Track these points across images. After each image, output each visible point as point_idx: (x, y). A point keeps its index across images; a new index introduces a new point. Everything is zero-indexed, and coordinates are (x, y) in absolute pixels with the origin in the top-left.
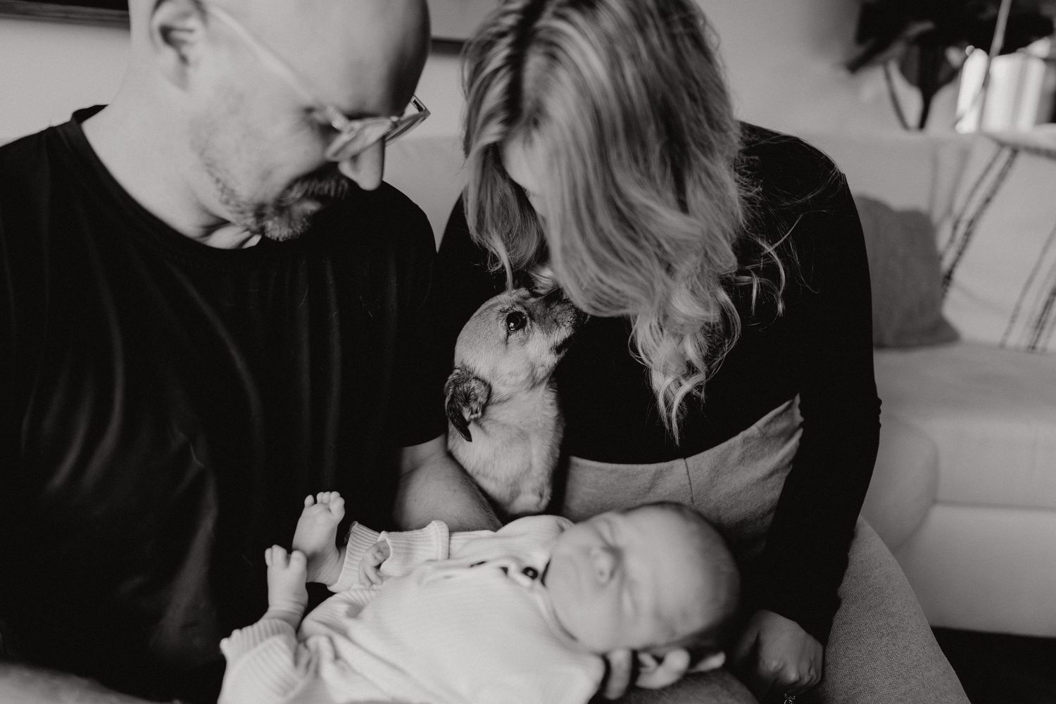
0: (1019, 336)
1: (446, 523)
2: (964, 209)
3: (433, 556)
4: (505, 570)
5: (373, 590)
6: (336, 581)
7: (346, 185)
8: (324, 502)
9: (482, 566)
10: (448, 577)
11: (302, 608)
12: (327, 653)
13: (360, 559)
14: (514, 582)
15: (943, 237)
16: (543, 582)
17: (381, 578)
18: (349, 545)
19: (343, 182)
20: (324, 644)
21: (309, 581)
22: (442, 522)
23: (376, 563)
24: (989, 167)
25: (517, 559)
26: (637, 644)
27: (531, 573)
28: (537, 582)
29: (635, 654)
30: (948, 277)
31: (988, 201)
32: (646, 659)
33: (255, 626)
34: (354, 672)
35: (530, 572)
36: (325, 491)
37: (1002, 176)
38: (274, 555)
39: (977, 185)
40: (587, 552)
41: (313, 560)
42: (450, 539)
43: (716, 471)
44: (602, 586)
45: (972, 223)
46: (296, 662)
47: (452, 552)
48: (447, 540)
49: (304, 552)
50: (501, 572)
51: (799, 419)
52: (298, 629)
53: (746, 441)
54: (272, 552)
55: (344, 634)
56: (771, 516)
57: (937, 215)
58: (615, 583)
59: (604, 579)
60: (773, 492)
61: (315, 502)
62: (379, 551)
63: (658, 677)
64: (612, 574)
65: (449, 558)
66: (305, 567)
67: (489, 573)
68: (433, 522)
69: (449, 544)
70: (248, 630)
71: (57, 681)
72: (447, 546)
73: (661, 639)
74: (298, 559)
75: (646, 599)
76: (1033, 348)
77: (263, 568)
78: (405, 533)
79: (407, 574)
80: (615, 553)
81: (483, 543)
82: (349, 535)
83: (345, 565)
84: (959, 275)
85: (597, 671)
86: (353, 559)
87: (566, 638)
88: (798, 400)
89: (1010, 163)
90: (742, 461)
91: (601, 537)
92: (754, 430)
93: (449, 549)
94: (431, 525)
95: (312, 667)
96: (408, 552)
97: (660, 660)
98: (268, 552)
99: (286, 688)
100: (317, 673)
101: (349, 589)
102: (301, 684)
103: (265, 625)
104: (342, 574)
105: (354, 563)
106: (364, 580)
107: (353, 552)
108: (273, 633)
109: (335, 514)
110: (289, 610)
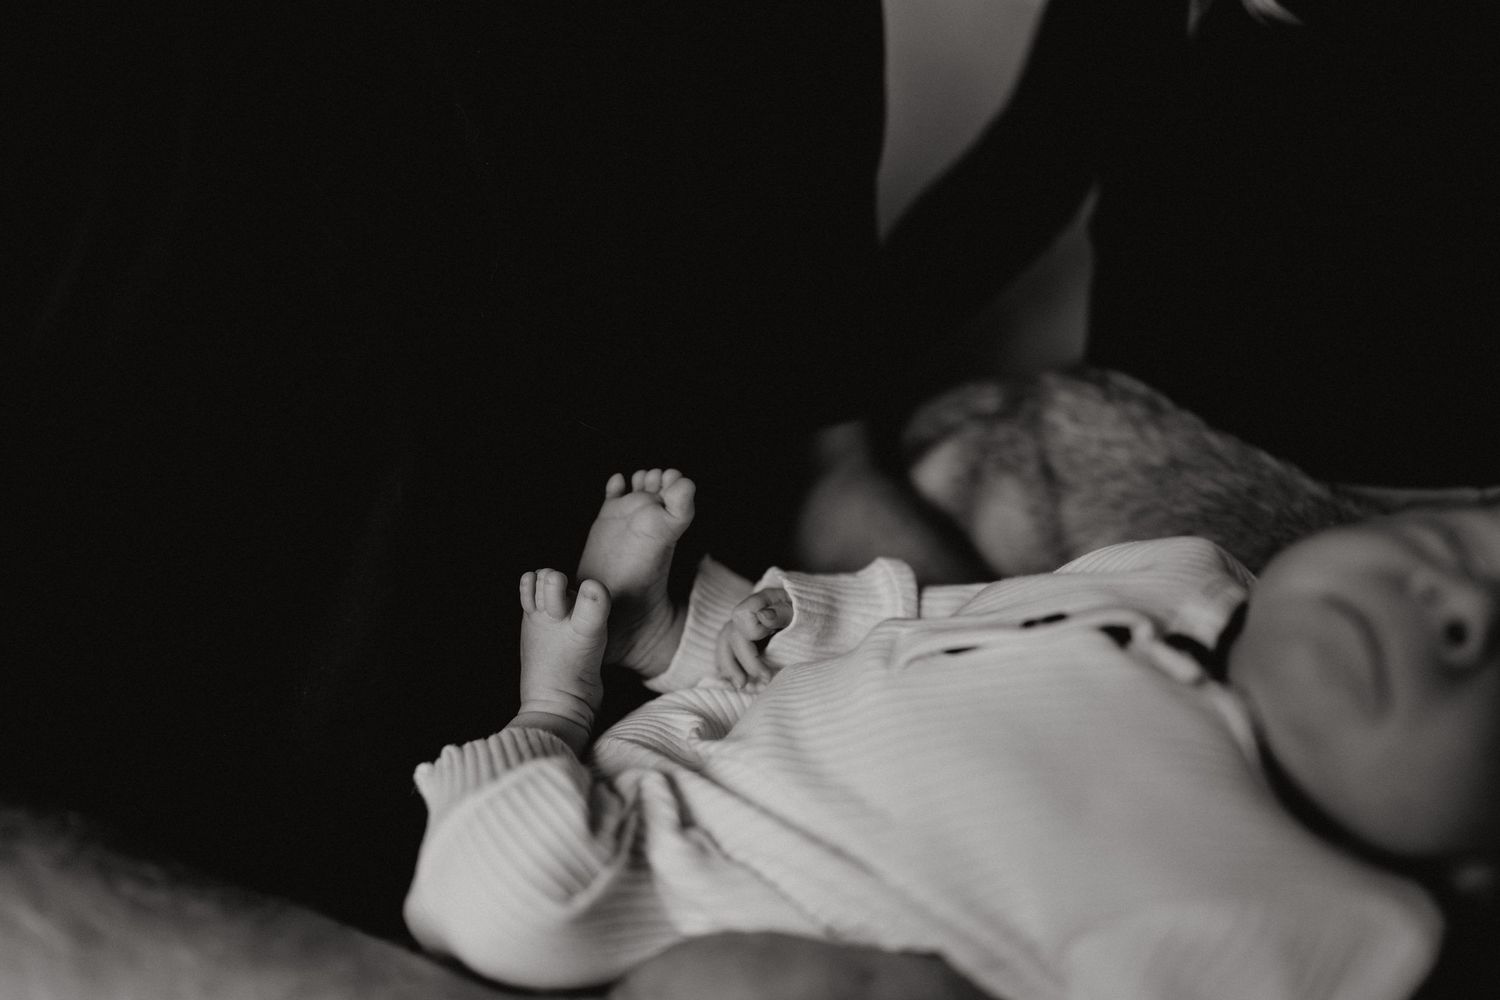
1: (909, 563)
8: (650, 487)
9: (1057, 627)
12: (661, 809)
13: (720, 626)
17: (768, 668)
18: (695, 595)
20: (653, 787)
22: (901, 562)
23: (758, 635)
36: (648, 469)
42: (919, 598)
48: (914, 597)
50: (1109, 641)
52: (584, 756)
55: (706, 773)
61: (630, 488)
62: (766, 608)
66: (605, 623)
68: (879, 560)
70: (476, 748)
78: (819, 577)
86: (704, 625)
94: (873, 565)
96: (829, 615)
98: (526, 582)
101: (692, 686)
102: (605, 877)
103: (513, 736)
104: (679, 653)
105: (705, 631)
106: (730, 670)
107: (702, 610)
108: (534, 755)
109: (673, 513)
110: (566, 714)
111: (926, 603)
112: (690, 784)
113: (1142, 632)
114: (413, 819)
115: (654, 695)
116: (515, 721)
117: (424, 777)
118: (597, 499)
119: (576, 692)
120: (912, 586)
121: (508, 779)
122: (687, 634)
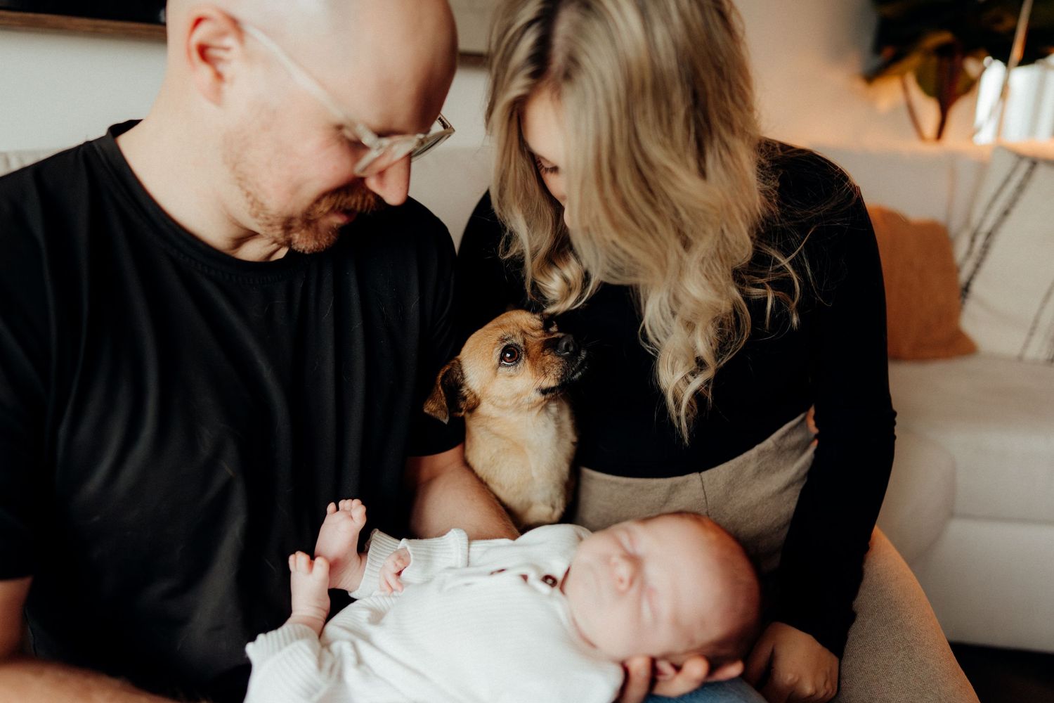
0: (1038, 349)
1: (465, 531)
2: (982, 222)
3: (452, 563)
4: (525, 577)
5: (394, 596)
6: (357, 589)
7: (372, 200)
8: (347, 509)
9: (503, 574)
10: (467, 585)
11: (324, 614)
12: (350, 658)
13: (381, 566)
14: (534, 590)
15: (961, 248)
16: (562, 589)
17: (401, 585)
18: (370, 552)
19: (370, 197)
20: (347, 648)
21: (330, 588)
22: (461, 530)
23: (397, 570)
24: (1007, 180)
25: (536, 568)
26: (656, 652)
27: (550, 581)
28: (556, 590)
29: (653, 662)
30: (966, 289)
31: (1006, 213)
32: (664, 666)
33: (280, 631)
34: (377, 676)
35: (549, 579)
36: (346, 499)
37: (1021, 188)
38: (298, 561)
39: (995, 197)
40: (606, 560)
41: (335, 566)
42: (469, 547)
43: (731, 485)
44: (621, 594)
45: (990, 235)
46: (320, 666)
47: (471, 560)
48: (467, 548)
49: (326, 558)
50: (521, 580)
51: (814, 430)
52: (321, 634)
53: (761, 454)
54: (296, 558)
55: (367, 639)
56: (786, 530)
57: (955, 225)
58: (634, 591)
59: (623, 587)
60: (789, 504)
61: (338, 509)
62: (400, 558)
63: (676, 685)
64: (631, 582)
65: (468, 566)
66: (327, 574)
67: (509, 581)
68: (453, 530)
69: (469, 552)
70: (272, 635)
71: (91, 682)
72: (466, 553)
73: (680, 647)
74: (321, 565)
75: (665, 607)
77: (287, 574)
78: (425, 541)
79: (427, 582)
80: (635, 561)
81: (503, 551)
82: (370, 542)
83: (366, 571)
84: (976, 287)
85: (616, 678)
86: (373, 566)
87: (585, 645)
88: (812, 411)
89: (1029, 175)
90: (758, 473)
91: (620, 545)
92: (769, 443)
93: (468, 557)
94: (450, 533)
95: (336, 672)
96: (428, 559)
97: (678, 668)
98: (292, 558)
99: (310, 691)
100: (340, 677)
101: (369, 596)
102: (325, 688)
103: (289, 629)
104: (363, 581)
105: (374, 569)
106: (385, 586)
108: (298, 639)
109: (356, 521)
110: (312, 615)
111: (471, 549)
112: (363, 647)
113: (532, 575)
114: (245, 669)
115: (353, 600)
116: (290, 620)
117: (251, 649)
119: (318, 605)
120: (466, 542)
121: (286, 650)
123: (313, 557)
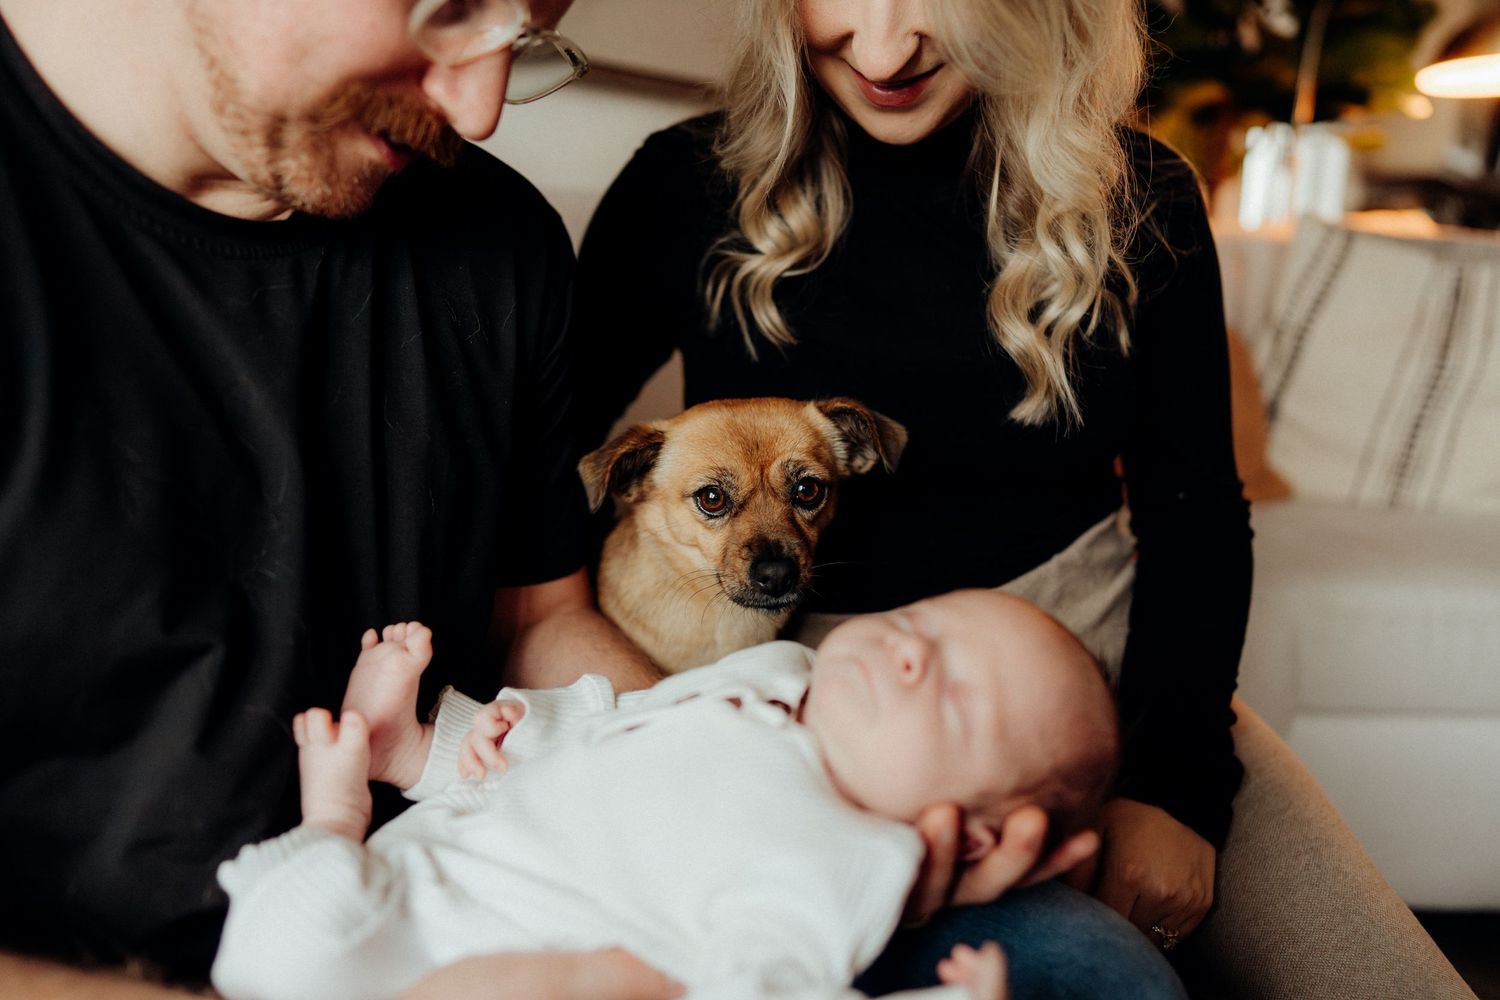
0: (1374, 488)
1: (607, 677)
2: (1288, 315)
4: (736, 702)
6: (418, 781)
8: (398, 637)
9: (697, 702)
11: (362, 822)
14: (755, 720)
16: (800, 720)
17: (504, 757)
18: (439, 720)
19: (429, 117)
21: (374, 776)
22: (601, 676)
25: (753, 687)
27: (779, 707)
28: (792, 720)
29: (961, 817)
32: (979, 830)
35: (777, 704)
36: (396, 623)
38: (311, 726)
41: (380, 738)
42: (616, 701)
44: (908, 690)
48: (613, 701)
49: (363, 715)
50: (729, 707)
51: (1130, 540)
52: (364, 843)
53: (1063, 567)
54: (307, 721)
58: (929, 684)
59: (911, 677)
61: (381, 639)
63: (994, 871)
64: (924, 669)
66: (367, 746)
67: (703, 708)
68: (586, 676)
69: (616, 708)
74: (353, 726)
76: (1393, 502)
78: (542, 691)
84: (1287, 405)
85: (908, 860)
86: (447, 741)
88: (1124, 516)
92: (1074, 551)
94: (580, 681)
95: (395, 897)
97: (998, 833)
98: (299, 720)
101: (442, 792)
104: (428, 763)
105: (448, 747)
107: (447, 731)
109: (414, 654)
111: (621, 704)
112: (445, 855)
113: (749, 698)
115: (412, 803)
116: (301, 824)
117: (226, 873)
118: (354, 651)
120: (610, 693)
122: (434, 750)
123: (336, 718)
